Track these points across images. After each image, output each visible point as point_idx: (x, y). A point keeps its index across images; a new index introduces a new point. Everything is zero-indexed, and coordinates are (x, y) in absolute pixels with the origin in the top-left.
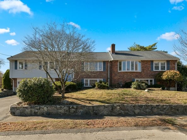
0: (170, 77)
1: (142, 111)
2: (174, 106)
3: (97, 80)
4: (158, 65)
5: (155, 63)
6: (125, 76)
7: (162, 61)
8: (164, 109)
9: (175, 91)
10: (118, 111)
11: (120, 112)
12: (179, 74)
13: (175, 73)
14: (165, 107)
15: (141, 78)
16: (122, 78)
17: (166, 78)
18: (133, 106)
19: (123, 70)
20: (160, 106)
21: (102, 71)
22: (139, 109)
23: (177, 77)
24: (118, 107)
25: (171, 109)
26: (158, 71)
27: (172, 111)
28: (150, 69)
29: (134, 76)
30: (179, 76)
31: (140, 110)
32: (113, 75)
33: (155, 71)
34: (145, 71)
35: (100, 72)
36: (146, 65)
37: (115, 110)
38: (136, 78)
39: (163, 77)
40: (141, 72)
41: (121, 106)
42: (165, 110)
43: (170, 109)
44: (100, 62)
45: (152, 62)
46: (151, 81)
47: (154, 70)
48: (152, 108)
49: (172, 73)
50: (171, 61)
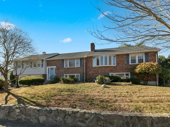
0: (143, 69)
1: (51, 119)
2: (103, 116)
3: (75, 75)
4: (135, 58)
5: (131, 57)
6: (100, 70)
7: (139, 54)
8: (87, 119)
9: (157, 86)
10: (17, 116)
11: (20, 117)
12: (156, 66)
13: (152, 64)
14: (87, 116)
15: (115, 72)
16: (96, 73)
17: (139, 70)
18: (37, 110)
19: (101, 65)
20: (78, 114)
21: (79, 67)
22: (45, 115)
23: (153, 70)
24: (18, 111)
25: (98, 120)
26: (134, 65)
27: (100, 124)
28: (125, 63)
29: (108, 71)
30: (156, 68)
31: (48, 117)
32: (88, 70)
33: (131, 65)
34: (120, 65)
35: (77, 68)
36: (121, 59)
37: (12, 114)
38: (110, 72)
39: (136, 71)
40: (116, 66)
41: (22, 109)
42: (87, 122)
43: (95, 120)
44: (77, 59)
45: (128, 55)
46: (127, 75)
47: (130, 63)
48: (66, 115)
49: (148, 65)
50: (149, 52)
